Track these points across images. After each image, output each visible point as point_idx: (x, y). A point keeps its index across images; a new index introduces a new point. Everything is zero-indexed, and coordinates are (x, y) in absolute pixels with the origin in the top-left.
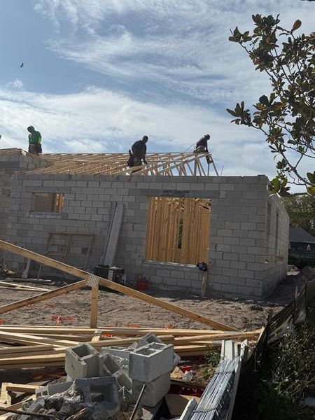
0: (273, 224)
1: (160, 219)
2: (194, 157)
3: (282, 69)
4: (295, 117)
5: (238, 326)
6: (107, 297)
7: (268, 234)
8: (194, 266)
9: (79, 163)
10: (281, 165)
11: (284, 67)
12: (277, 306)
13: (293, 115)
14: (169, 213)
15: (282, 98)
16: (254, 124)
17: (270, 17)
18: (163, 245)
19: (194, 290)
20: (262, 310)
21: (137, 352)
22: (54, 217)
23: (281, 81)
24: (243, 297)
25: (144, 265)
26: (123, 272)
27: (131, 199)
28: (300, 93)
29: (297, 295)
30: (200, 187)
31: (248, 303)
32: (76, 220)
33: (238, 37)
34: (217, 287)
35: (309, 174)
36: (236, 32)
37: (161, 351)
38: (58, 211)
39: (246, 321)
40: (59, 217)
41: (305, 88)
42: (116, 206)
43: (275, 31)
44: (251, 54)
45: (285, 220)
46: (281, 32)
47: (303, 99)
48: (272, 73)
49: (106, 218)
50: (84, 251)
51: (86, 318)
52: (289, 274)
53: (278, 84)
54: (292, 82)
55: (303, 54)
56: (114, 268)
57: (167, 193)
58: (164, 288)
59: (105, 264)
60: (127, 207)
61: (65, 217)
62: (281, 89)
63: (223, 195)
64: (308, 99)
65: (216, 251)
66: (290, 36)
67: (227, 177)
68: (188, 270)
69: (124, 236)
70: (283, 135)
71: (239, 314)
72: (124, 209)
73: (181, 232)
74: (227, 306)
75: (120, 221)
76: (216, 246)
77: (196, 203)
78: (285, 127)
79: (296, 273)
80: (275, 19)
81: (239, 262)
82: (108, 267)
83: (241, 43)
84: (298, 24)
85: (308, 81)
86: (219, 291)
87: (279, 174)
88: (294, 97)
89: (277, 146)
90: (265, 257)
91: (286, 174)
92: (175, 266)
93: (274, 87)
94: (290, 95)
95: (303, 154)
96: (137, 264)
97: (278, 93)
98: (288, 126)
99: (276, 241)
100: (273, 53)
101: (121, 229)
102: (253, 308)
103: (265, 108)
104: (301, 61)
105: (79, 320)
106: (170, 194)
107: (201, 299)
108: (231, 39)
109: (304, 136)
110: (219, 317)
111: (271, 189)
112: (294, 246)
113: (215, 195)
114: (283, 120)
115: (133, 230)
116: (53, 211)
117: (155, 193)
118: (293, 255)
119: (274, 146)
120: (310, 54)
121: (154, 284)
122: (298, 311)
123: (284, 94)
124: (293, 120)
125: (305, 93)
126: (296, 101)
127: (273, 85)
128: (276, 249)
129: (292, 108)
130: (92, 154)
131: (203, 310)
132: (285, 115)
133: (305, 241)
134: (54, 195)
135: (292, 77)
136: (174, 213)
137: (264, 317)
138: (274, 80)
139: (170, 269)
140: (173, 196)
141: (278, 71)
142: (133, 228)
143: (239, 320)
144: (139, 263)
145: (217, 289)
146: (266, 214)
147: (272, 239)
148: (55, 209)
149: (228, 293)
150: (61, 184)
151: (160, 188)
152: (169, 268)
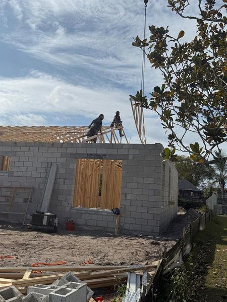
0: (167, 179)
1: (86, 175)
2: (110, 129)
3: (171, 66)
4: (181, 102)
5: (141, 259)
6: (42, 237)
7: (163, 185)
8: (110, 211)
9: (24, 133)
10: (172, 137)
11: (173, 65)
12: (170, 240)
13: (179, 101)
14: (92, 170)
15: (171, 89)
16: (150, 107)
17: (162, 28)
18: (87, 194)
19: (109, 230)
20: (159, 244)
21: (56, 292)
22: (3, 174)
23: (170, 75)
24: (146, 234)
25: (72, 211)
26: (55, 217)
27: (63, 160)
28: (184, 84)
29: (184, 233)
30: (114, 152)
31: (149, 239)
32: (19, 176)
33: (138, 43)
34: (127, 227)
35: (191, 145)
36: (137, 39)
37: (76, 290)
38: (6, 170)
39: (147, 253)
40: (7, 174)
41: (188, 81)
42: (51, 166)
43: (165, 38)
44: (149, 56)
45: (175, 174)
46: (170, 39)
47: (187, 89)
48: (163, 70)
49: (43, 175)
50: (26, 200)
51: (22, 256)
52: (179, 214)
53: (168, 78)
54: (178, 77)
55: (186, 57)
56: (49, 214)
57: (89, 156)
58: (87, 228)
59: (41, 211)
60: (60, 166)
61: (11, 174)
62: (170, 82)
63: (130, 157)
64: (190, 89)
65: (126, 199)
66: (177, 42)
67: (134, 144)
68: (106, 214)
69: (57, 188)
70: (172, 115)
71: (142, 248)
72: (58, 168)
73: (101, 184)
74: (133, 242)
75: (53, 177)
76: (126, 195)
77: (112, 163)
78: (174, 110)
79: (184, 213)
80: (165, 29)
81: (143, 206)
82: (43, 213)
83: (141, 47)
84: (182, 34)
85: (190, 76)
86: (128, 230)
87: (170, 144)
88: (180, 87)
89: (167, 123)
90: (161, 203)
91: (175, 143)
92: (95, 211)
93: (165, 80)
94: (177, 86)
95: (186, 130)
96: (66, 211)
97: (168, 85)
98: (176, 109)
99: (169, 191)
100: (164, 55)
101: (55, 183)
102: (153, 243)
103: (158, 95)
104: (185, 62)
105: (17, 258)
106: (93, 157)
107: (115, 236)
108: (133, 44)
109: (187, 117)
110: (127, 251)
111: (164, 156)
112: (182, 193)
113: (125, 157)
114: (172, 104)
115: (64, 184)
116: (2, 170)
117: (81, 156)
118: (181, 199)
119: (165, 123)
120: (191, 57)
121: (80, 225)
122: (185, 246)
123: (172, 86)
124: (179, 104)
125: (187, 85)
126: (181, 90)
127: (164, 79)
128: (169, 196)
129: (178, 95)
130: (35, 127)
131: (116, 246)
132: (173, 100)
133: (189, 189)
134: (4, 157)
135: (178, 73)
136: (96, 170)
137: (161, 250)
138: (165, 75)
139: (92, 214)
140: (94, 158)
141: (168, 68)
142: (64, 182)
143: (142, 253)
144: (68, 209)
145: (126, 228)
146: (162, 171)
147: (167, 189)
148: (4, 168)
149: (135, 231)
150: (9, 149)
151: (85, 152)
152: (91, 212)
